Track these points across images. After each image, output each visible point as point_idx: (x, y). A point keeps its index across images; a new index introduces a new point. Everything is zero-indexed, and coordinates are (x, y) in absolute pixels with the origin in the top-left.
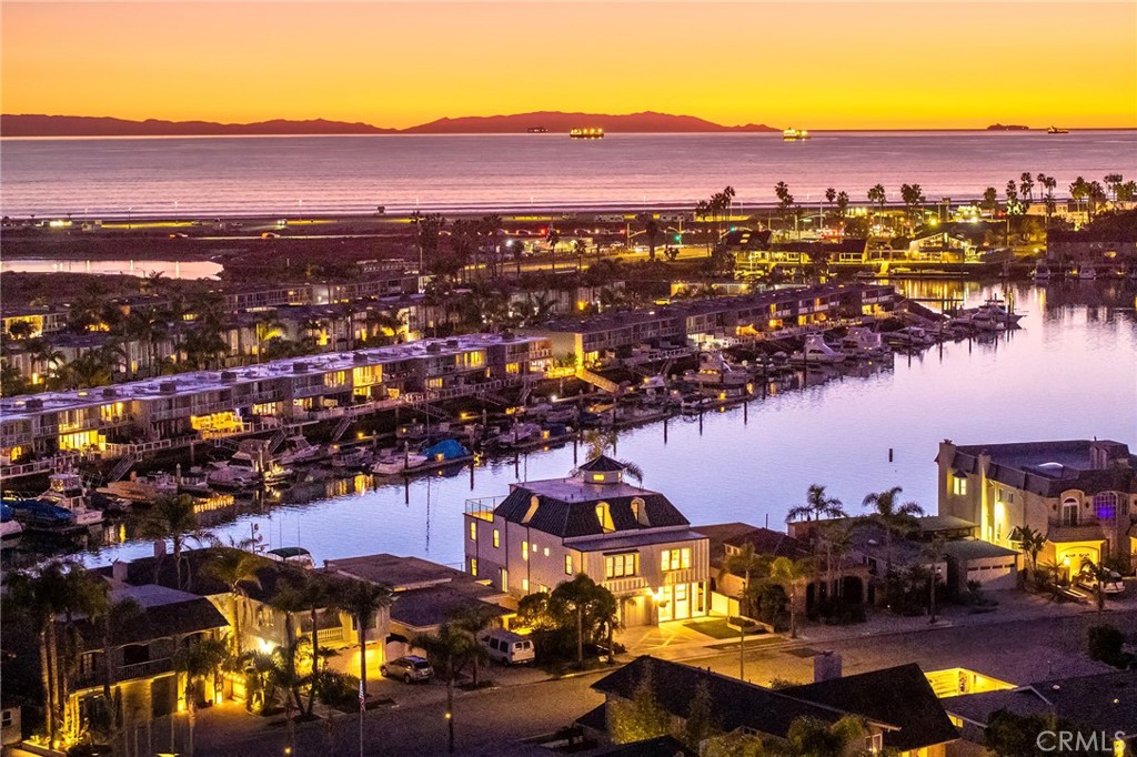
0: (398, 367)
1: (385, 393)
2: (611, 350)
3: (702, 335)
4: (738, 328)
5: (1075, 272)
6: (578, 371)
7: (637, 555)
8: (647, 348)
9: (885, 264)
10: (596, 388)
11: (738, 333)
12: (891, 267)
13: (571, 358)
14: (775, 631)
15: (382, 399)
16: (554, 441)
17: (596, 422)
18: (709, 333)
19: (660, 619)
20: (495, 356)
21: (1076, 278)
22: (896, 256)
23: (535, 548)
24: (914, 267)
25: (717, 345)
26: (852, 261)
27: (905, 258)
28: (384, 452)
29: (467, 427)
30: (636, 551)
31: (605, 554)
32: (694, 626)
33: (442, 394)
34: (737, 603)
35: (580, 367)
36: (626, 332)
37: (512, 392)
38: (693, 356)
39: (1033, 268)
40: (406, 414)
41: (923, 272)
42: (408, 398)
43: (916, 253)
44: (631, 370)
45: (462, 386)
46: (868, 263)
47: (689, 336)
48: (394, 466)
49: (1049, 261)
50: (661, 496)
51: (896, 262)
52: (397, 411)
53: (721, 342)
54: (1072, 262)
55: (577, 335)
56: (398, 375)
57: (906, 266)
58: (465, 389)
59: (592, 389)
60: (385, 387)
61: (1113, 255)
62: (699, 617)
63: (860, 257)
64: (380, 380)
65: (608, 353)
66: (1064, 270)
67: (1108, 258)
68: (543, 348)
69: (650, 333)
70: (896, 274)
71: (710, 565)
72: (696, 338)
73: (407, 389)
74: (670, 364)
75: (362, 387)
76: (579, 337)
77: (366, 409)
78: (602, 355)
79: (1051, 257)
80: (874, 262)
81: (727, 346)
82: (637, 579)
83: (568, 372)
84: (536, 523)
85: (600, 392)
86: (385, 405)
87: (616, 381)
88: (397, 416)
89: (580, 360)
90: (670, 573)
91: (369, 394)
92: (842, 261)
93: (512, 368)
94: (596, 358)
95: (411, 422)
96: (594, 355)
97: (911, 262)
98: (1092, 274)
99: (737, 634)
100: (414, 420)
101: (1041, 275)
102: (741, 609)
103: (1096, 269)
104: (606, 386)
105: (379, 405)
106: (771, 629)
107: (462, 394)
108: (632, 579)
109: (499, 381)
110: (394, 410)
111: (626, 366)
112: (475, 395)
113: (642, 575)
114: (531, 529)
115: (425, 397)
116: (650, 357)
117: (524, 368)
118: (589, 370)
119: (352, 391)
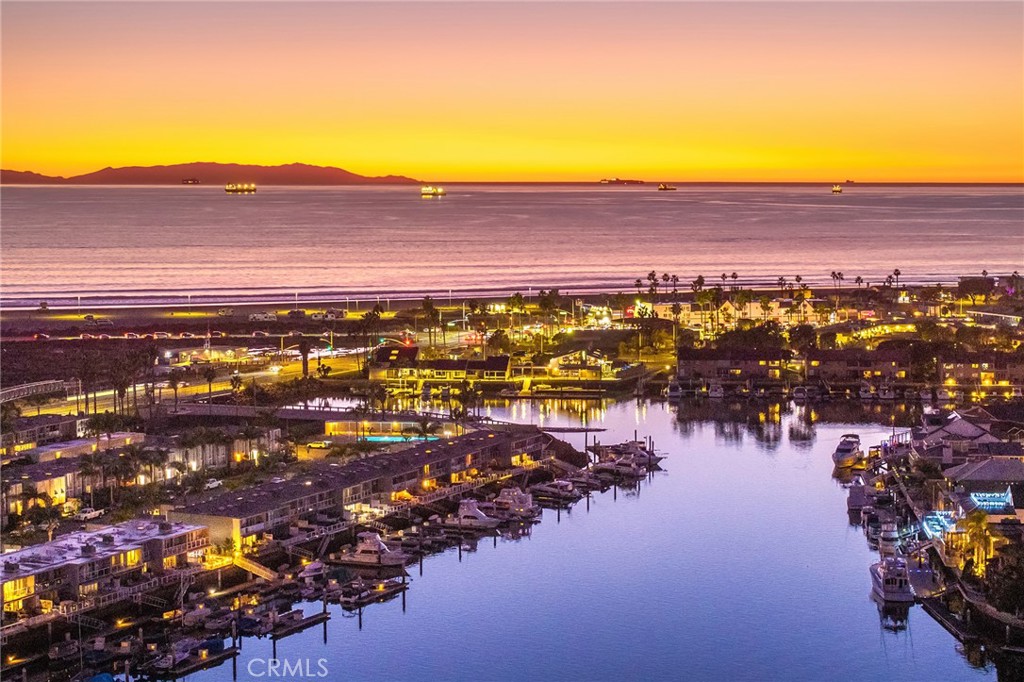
0: (51, 575)
1: (37, 606)
2: (269, 532)
3: (358, 505)
4: (393, 494)
5: (704, 390)
6: (237, 559)
8: (304, 524)
9: (527, 380)
10: (255, 576)
11: (393, 499)
12: (533, 384)
13: (229, 543)
15: (34, 613)
16: (213, 662)
18: (366, 501)
20: (151, 551)
21: (706, 396)
22: (537, 373)
24: (554, 384)
25: (373, 515)
26: (495, 379)
27: (545, 373)
33: (97, 601)
35: (238, 554)
37: (168, 595)
38: (350, 529)
39: (666, 386)
40: (60, 626)
41: (564, 389)
42: (62, 610)
43: (556, 370)
44: (289, 552)
45: (118, 588)
46: (511, 380)
47: (346, 507)
49: (680, 378)
51: (537, 378)
52: (50, 626)
53: (376, 511)
54: (701, 379)
55: (234, 520)
56: (51, 584)
57: (546, 383)
58: (122, 592)
59: (251, 577)
60: (37, 597)
61: (738, 372)
63: (504, 375)
64: (33, 591)
65: (265, 535)
66: (695, 386)
67: (734, 374)
68: (200, 536)
69: (307, 509)
70: (538, 392)
72: (352, 508)
73: (61, 599)
74: (328, 541)
75: (14, 601)
76: (236, 522)
77: (18, 628)
78: (260, 538)
79: (682, 373)
80: (517, 379)
81: (383, 515)
83: (226, 561)
85: (258, 581)
86: (38, 620)
87: (275, 568)
88: (50, 630)
89: (238, 545)
91: (21, 608)
92: (486, 379)
93: (170, 561)
94: (254, 540)
95: (64, 637)
96: (252, 539)
97: (551, 378)
98: (720, 393)
100: (68, 636)
101: (675, 394)
103: (723, 386)
104: (265, 574)
105: (32, 621)
107: (118, 599)
109: (156, 579)
110: (47, 625)
111: (284, 548)
112: (131, 598)
115: (79, 606)
116: (308, 535)
117: (182, 561)
118: (247, 556)
119: (2, 608)
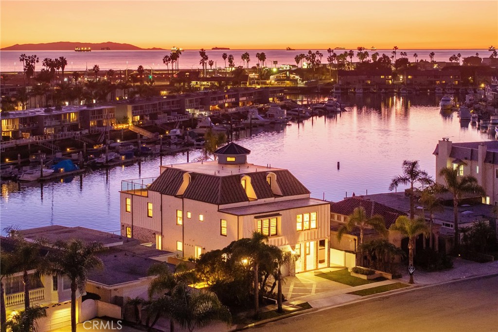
0: (28, 120)
1: (20, 136)
2: (147, 116)
3: (193, 109)
4: (211, 106)
5: (353, 90)
6: (130, 125)
7: (280, 218)
8: (166, 115)
10: (141, 136)
11: (211, 109)
13: (125, 119)
14: (393, 278)
15: (19, 138)
16: (128, 162)
17: (149, 152)
18: (196, 108)
19: (296, 272)
20: (83, 116)
21: (354, 93)
23: (189, 215)
25: (201, 115)
28: (24, 168)
29: (73, 155)
30: (278, 215)
31: (256, 217)
32: (322, 275)
33: (55, 136)
34: (354, 256)
36: (154, 105)
37: (95, 137)
38: (190, 120)
39: (333, 88)
40: (34, 148)
42: (34, 139)
44: (158, 127)
45: (66, 132)
47: (186, 110)
48: (33, 175)
49: (339, 85)
50: (287, 171)
52: (29, 146)
53: (203, 113)
54: (351, 85)
55: (128, 106)
56: (28, 125)
58: (68, 134)
59: (139, 136)
60: (20, 132)
61: (369, 82)
62: (324, 268)
64: (17, 128)
65: (145, 118)
66: (347, 89)
67: (367, 84)
68: (110, 113)
69: (166, 107)
71: (331, 229)
72: (190, 111)
73: (33, 133)
74: (179, 124)
75: (7, 131)
76: (130, 107)
77: (10, 144)
78: (142, 118)
80: (253, 86)
82: (280, 238)
83: (125, 126)
84: (190, 194)
85: (144, 138)
86: (21, 142)
87: (153, 132)
88: (29, 148)
89: (130, 120)
90: (303, 233)
91: (11, 135)
95: (37, 152)
96: (138, 118)
98: (361, 91)
99: (363, 282)
100: (39, 152)
101: (337, 91)
102: (357, 261)
103: (363, 89)
104: (147, 134)
105: (18, 142)
106: (389, 276)
107: (67, 137)
108: (276, 238)
109: (86, 130)
110: (27, 145)
111: (156, 124)
112: (74, 137)
113: (284, 234)
114: (186, 200)
115: (45, 138)
116: (169, 120)
117: (100, 124)
118: (135, 126)
119: (1, 134)
